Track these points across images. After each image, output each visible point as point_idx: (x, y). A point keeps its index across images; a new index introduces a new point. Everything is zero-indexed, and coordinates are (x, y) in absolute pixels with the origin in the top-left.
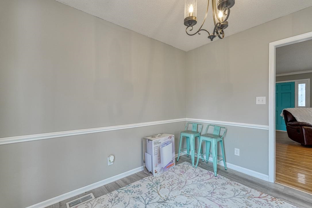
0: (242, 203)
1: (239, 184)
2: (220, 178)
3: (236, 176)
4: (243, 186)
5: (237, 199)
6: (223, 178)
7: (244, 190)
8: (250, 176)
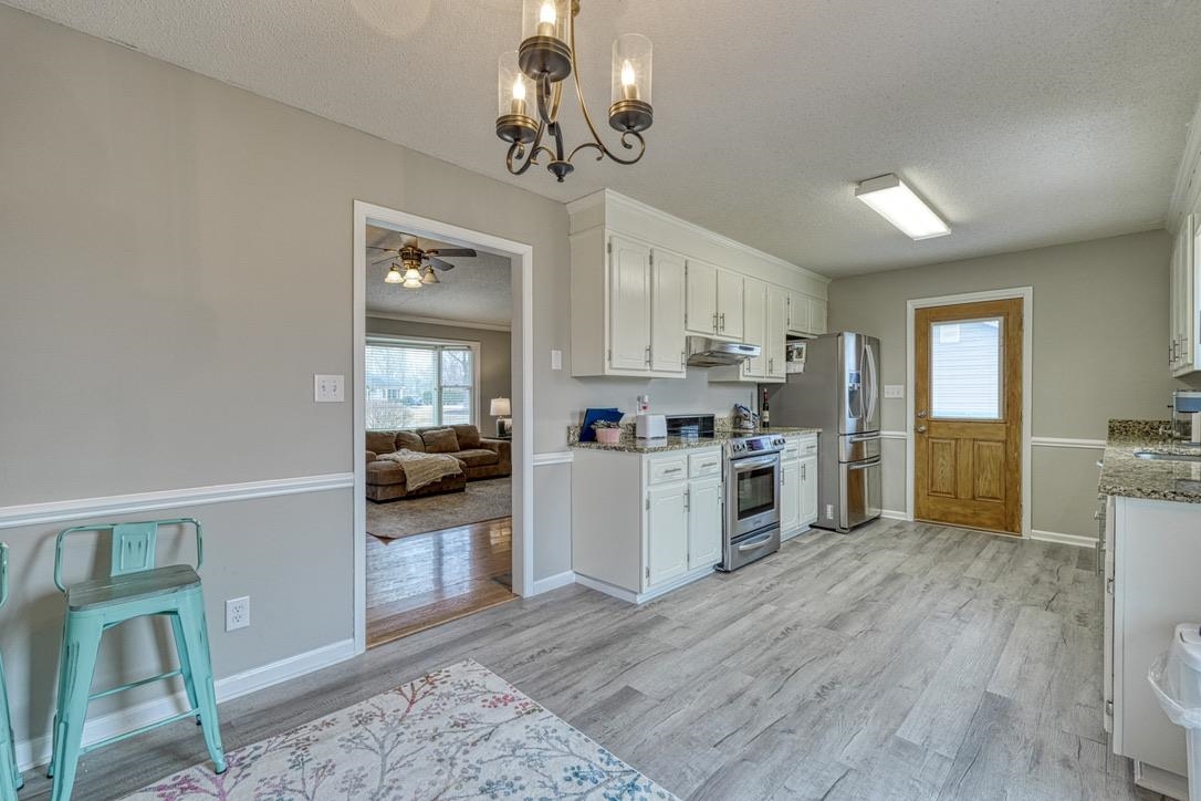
0: (420, 746)
1: (328, 718)
2: (247, 761)
3: (270, 710)
4: (342, 715)
5: (399, 751)
6: (256, 749)
7: (363, 720)
8: (303, 679)
